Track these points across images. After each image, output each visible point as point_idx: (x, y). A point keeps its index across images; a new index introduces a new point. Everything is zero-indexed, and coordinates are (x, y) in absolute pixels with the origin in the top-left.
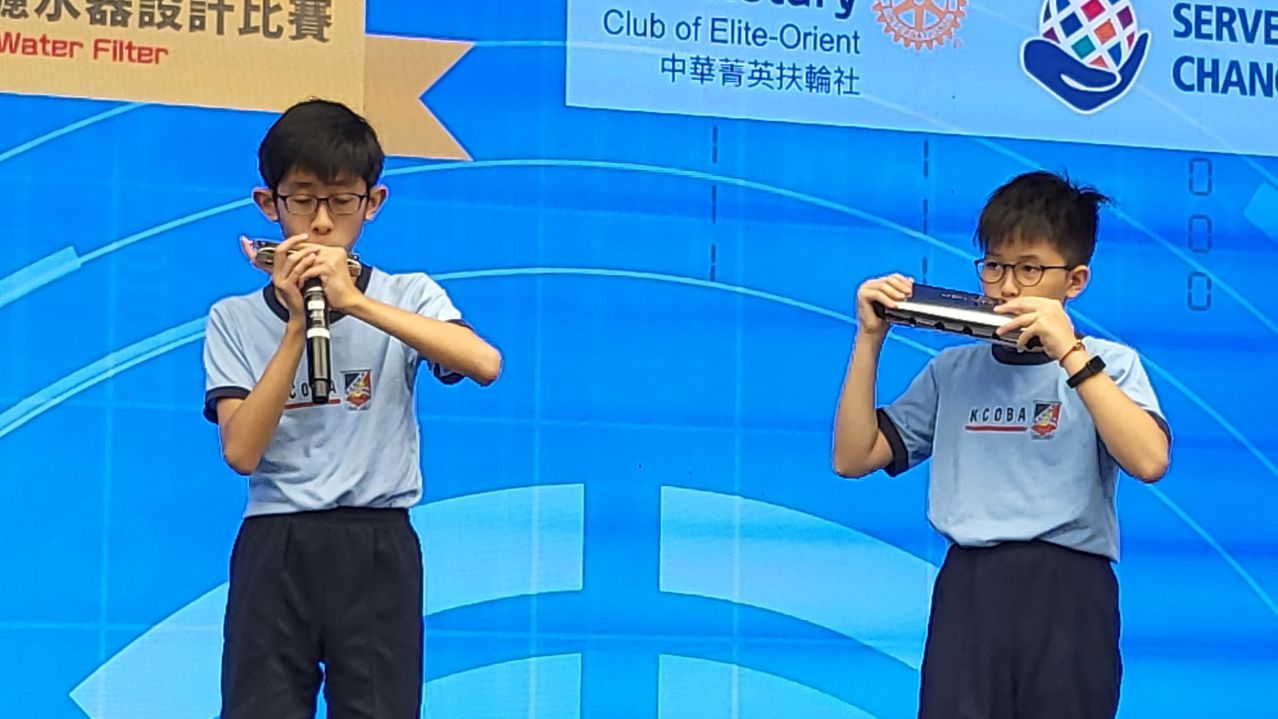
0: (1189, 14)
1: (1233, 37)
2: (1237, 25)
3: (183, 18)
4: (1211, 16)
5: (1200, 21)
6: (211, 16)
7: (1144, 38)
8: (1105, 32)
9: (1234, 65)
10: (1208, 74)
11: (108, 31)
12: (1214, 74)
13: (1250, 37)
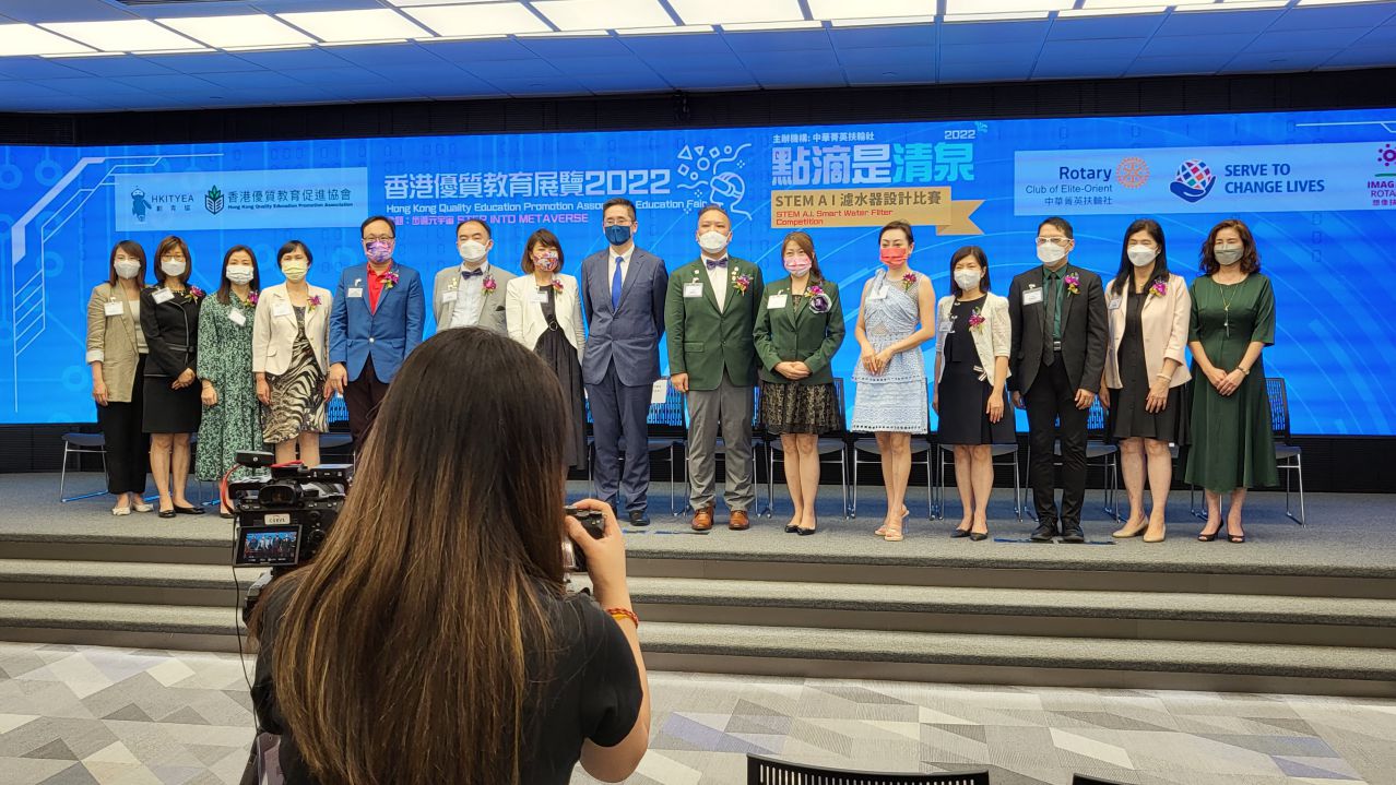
0: (1232, 169)
1: (1248, 174)
2: (1250, 170)
3: (897, 201)
4: (1240, 168)
5: (1235, 170)
6: (905, 200)
7: (1214, 178)
8: (1200, 177)
9: (1249, 183)
10: (1239, 187)
11: (876, 207)
12: (1241, 187)
13: (1255, 174)
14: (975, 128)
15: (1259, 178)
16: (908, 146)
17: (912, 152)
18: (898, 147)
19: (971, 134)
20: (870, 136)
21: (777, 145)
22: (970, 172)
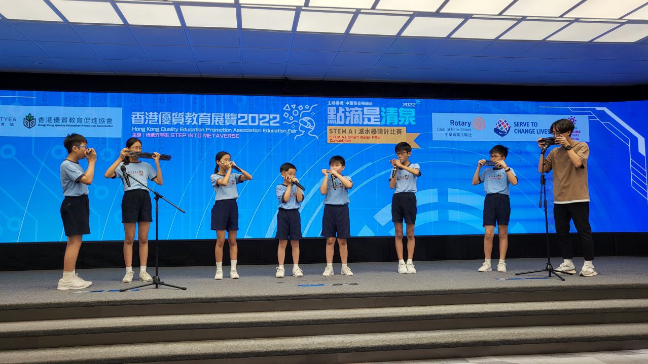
0: (516, 123)
1: (522, 126)
2: (523, 124)
3: (383, 133)
5: (518, 124)
6: (387, 132)
7: (510, 127)
8: (505, 126)
9: (523, 130)
10: (519, 131)
11: (374, 135)
13: (525, 126)
14: (415, 102)
15: (526, 128)
16: (387, 109)
17: (389, 111)
18: (383, 109)
19: (414, 105)
20: (371, 104)
21: (329, 106)
22: (414, 121)
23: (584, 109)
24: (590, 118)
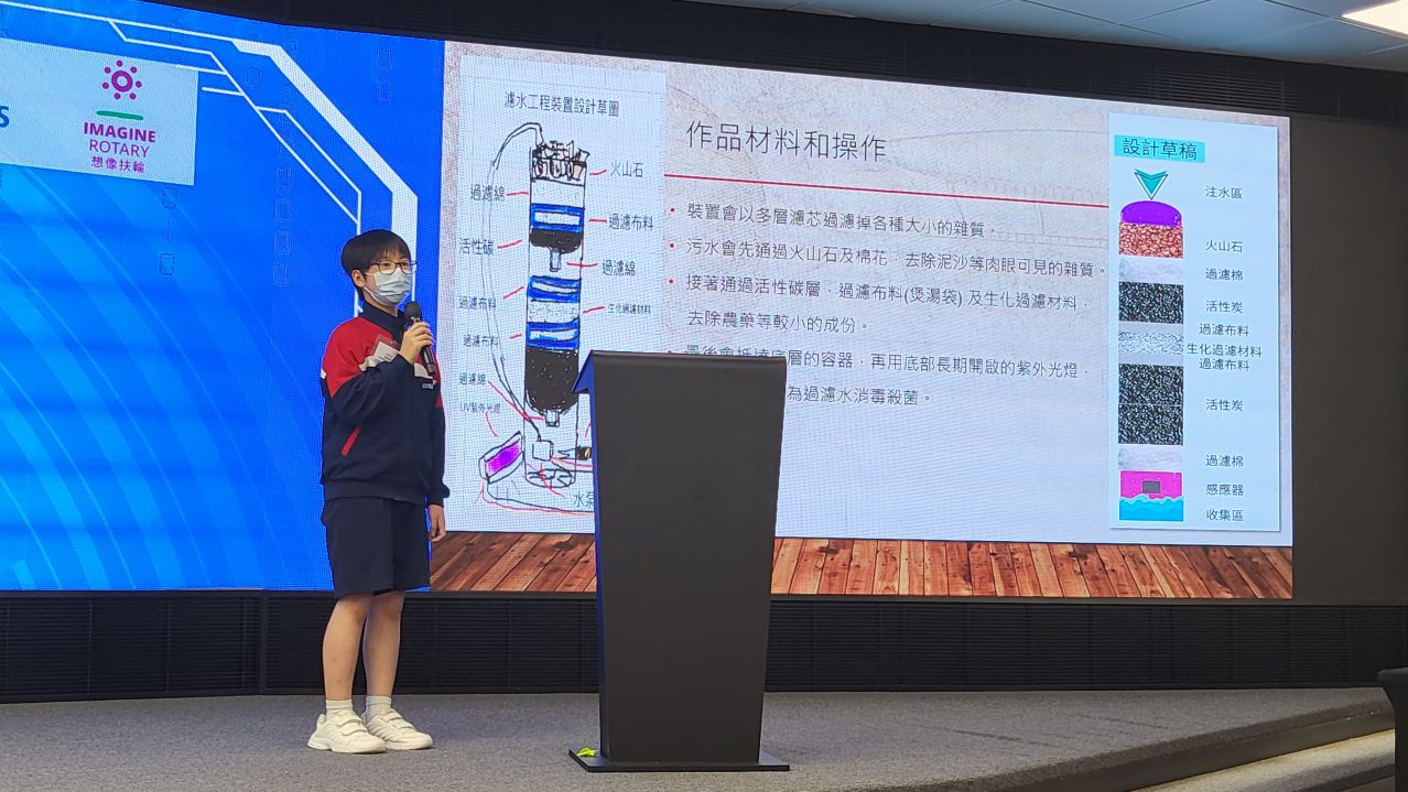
23: (181, 40)
24: (204, 80)
